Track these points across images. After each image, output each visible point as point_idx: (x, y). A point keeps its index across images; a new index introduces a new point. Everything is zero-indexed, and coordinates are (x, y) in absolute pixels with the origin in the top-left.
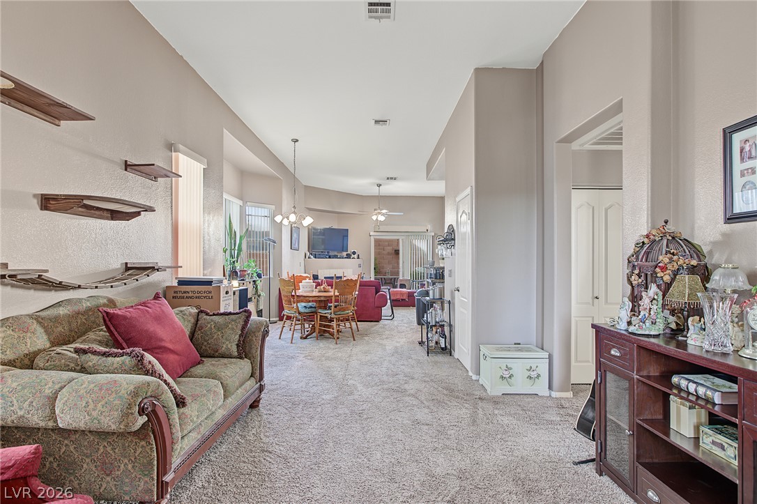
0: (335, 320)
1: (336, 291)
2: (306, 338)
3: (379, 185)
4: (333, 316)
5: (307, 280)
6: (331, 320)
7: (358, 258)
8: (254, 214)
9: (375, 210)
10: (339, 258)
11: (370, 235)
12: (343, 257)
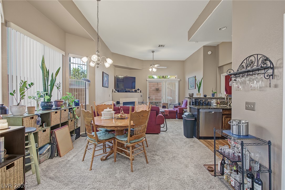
0: (131, 148)
1: (132, 122)
2: (106, 159)
3: (153, 52)
4: (129, 144)
5: (108, 109)
6: (128, 148)
7: (141, 92)
8: (75, 63)
9: (151, 65)
10: (131, 92)
11: (147, 81)
12: (133, 92)
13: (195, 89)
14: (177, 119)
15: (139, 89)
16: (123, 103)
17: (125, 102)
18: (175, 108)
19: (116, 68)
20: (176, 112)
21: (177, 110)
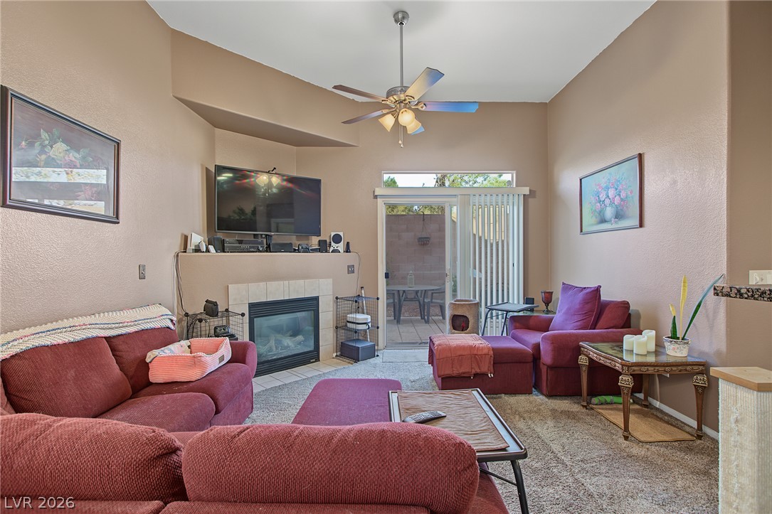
7: (347, 250)
10: (299, 251)
11: (376, 197)
12: (307, 250)
13: (641, 225)
14: (538, 398)
15: (341, 234)
16: (252, 306)
17: (264, 300)
18: (516, 328)
19: (218, 131)
20: (531, 359)
21: (537, 347)
